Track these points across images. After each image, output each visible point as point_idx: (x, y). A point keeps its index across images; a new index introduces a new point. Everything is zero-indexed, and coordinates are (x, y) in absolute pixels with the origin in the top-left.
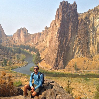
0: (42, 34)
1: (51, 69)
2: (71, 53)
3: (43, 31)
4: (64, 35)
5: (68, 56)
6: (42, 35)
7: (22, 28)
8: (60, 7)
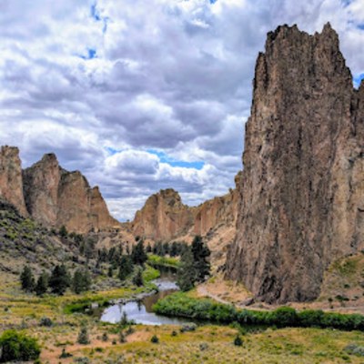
0: (226, 201)
1: (251, 302)
2: (341, 224)
3: (230, 190)
4: (300, 146)
5: (330, 240)
6: (226, 205)
7: (162, 191)
8: (267, 47)
